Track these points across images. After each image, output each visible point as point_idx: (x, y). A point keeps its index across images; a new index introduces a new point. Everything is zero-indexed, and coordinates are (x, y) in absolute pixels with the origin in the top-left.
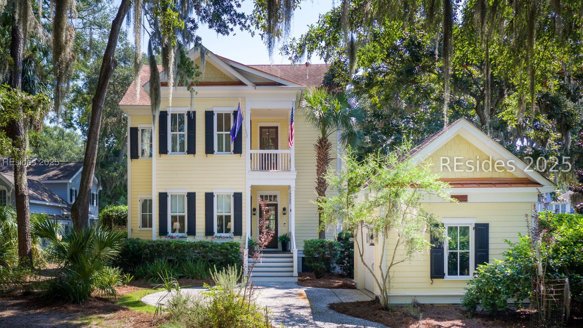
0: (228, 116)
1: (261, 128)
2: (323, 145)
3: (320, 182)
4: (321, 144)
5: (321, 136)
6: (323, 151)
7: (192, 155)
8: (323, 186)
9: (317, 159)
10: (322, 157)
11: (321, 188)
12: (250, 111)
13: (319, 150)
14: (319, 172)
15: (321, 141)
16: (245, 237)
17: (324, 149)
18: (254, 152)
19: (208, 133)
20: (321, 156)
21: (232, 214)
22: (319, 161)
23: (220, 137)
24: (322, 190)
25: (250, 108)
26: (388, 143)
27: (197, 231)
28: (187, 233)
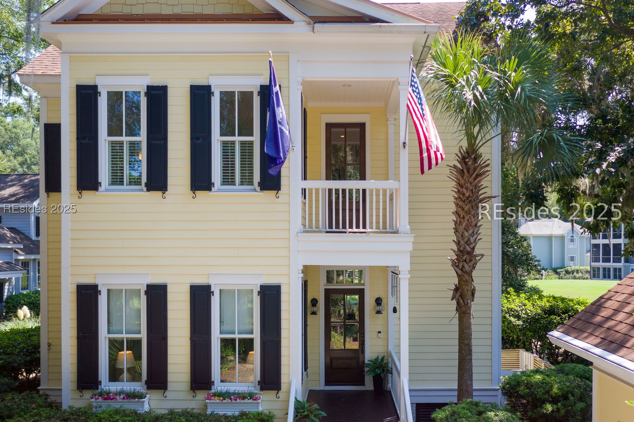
0: (246, 97)
1: (329, 126)
2: (472, 168)
3: (461, 251)
4: (466, 163)
5: (465, 144)
6: (471, 180)
7: (159, 193)
8: (471, 261)
9: (456, 198)
10: (467, 195)
11: (466, 265)
12: (301, 87)
13: (460, 177)
14: (461, 228)
15: (464, 158)
16: (289, 392)
17: (474, 176)
18: (310, 187)
19: (198, 139)
20: (464, 190)
21: (256, 336)
22: (461, 203)
23: (227, 148)
24: (467, 268)
25: (300, 80)
26: (612, 158)
27: (171, 377)
28: (146, 383)
